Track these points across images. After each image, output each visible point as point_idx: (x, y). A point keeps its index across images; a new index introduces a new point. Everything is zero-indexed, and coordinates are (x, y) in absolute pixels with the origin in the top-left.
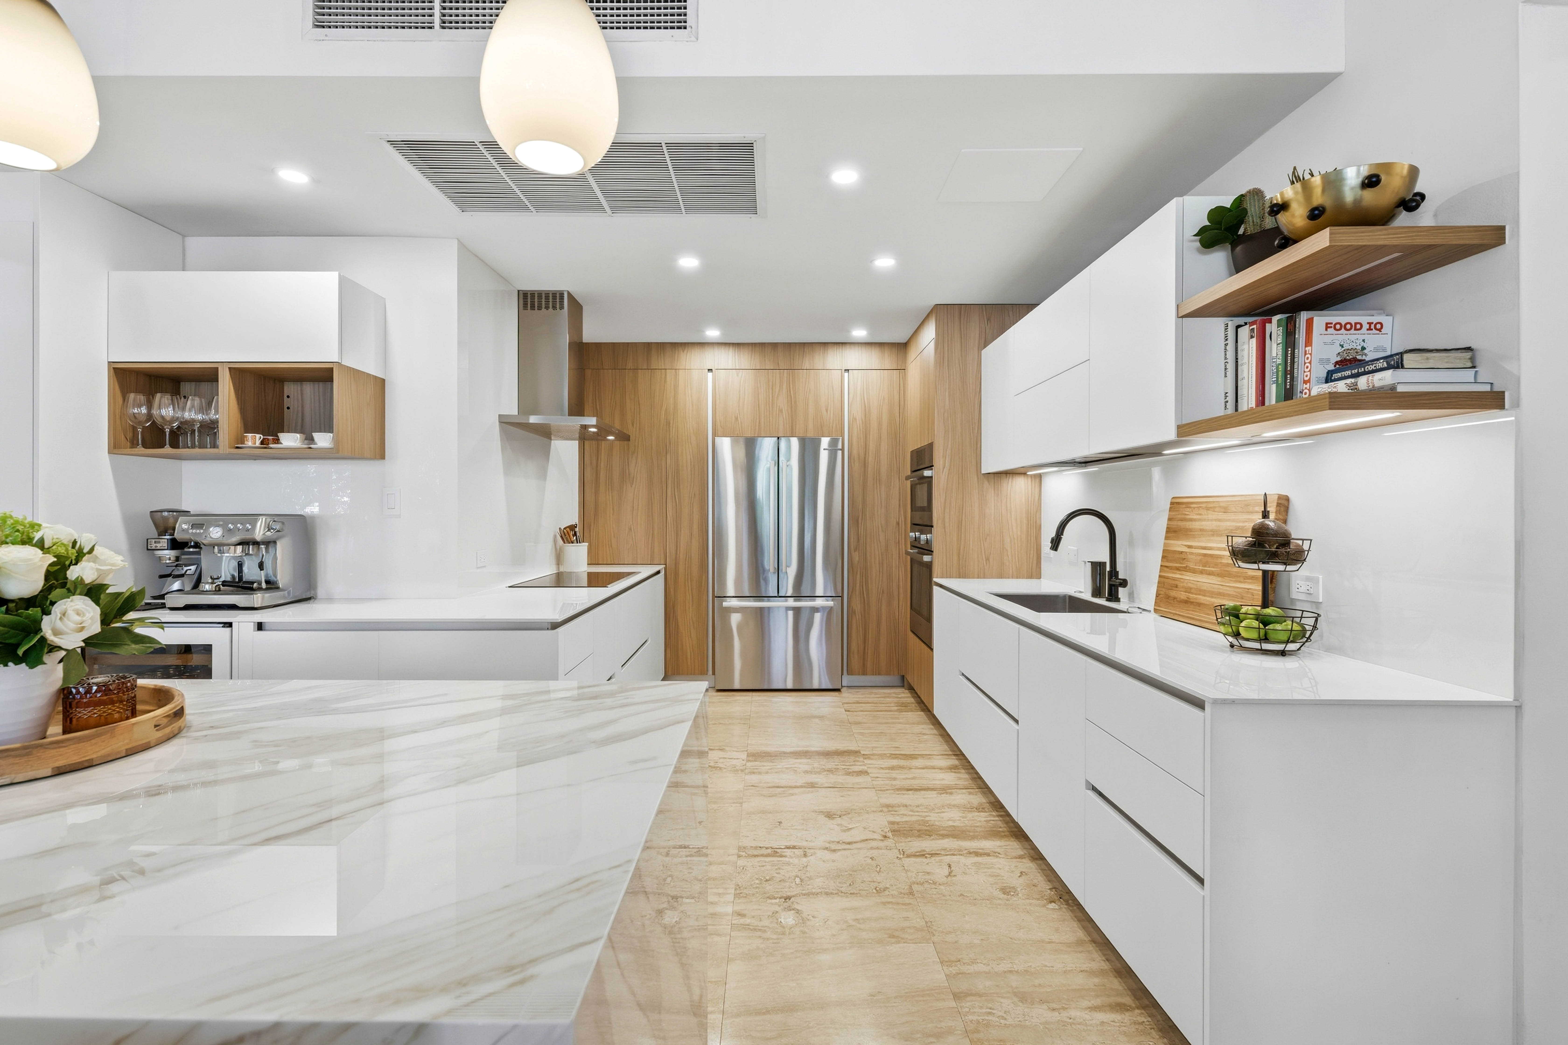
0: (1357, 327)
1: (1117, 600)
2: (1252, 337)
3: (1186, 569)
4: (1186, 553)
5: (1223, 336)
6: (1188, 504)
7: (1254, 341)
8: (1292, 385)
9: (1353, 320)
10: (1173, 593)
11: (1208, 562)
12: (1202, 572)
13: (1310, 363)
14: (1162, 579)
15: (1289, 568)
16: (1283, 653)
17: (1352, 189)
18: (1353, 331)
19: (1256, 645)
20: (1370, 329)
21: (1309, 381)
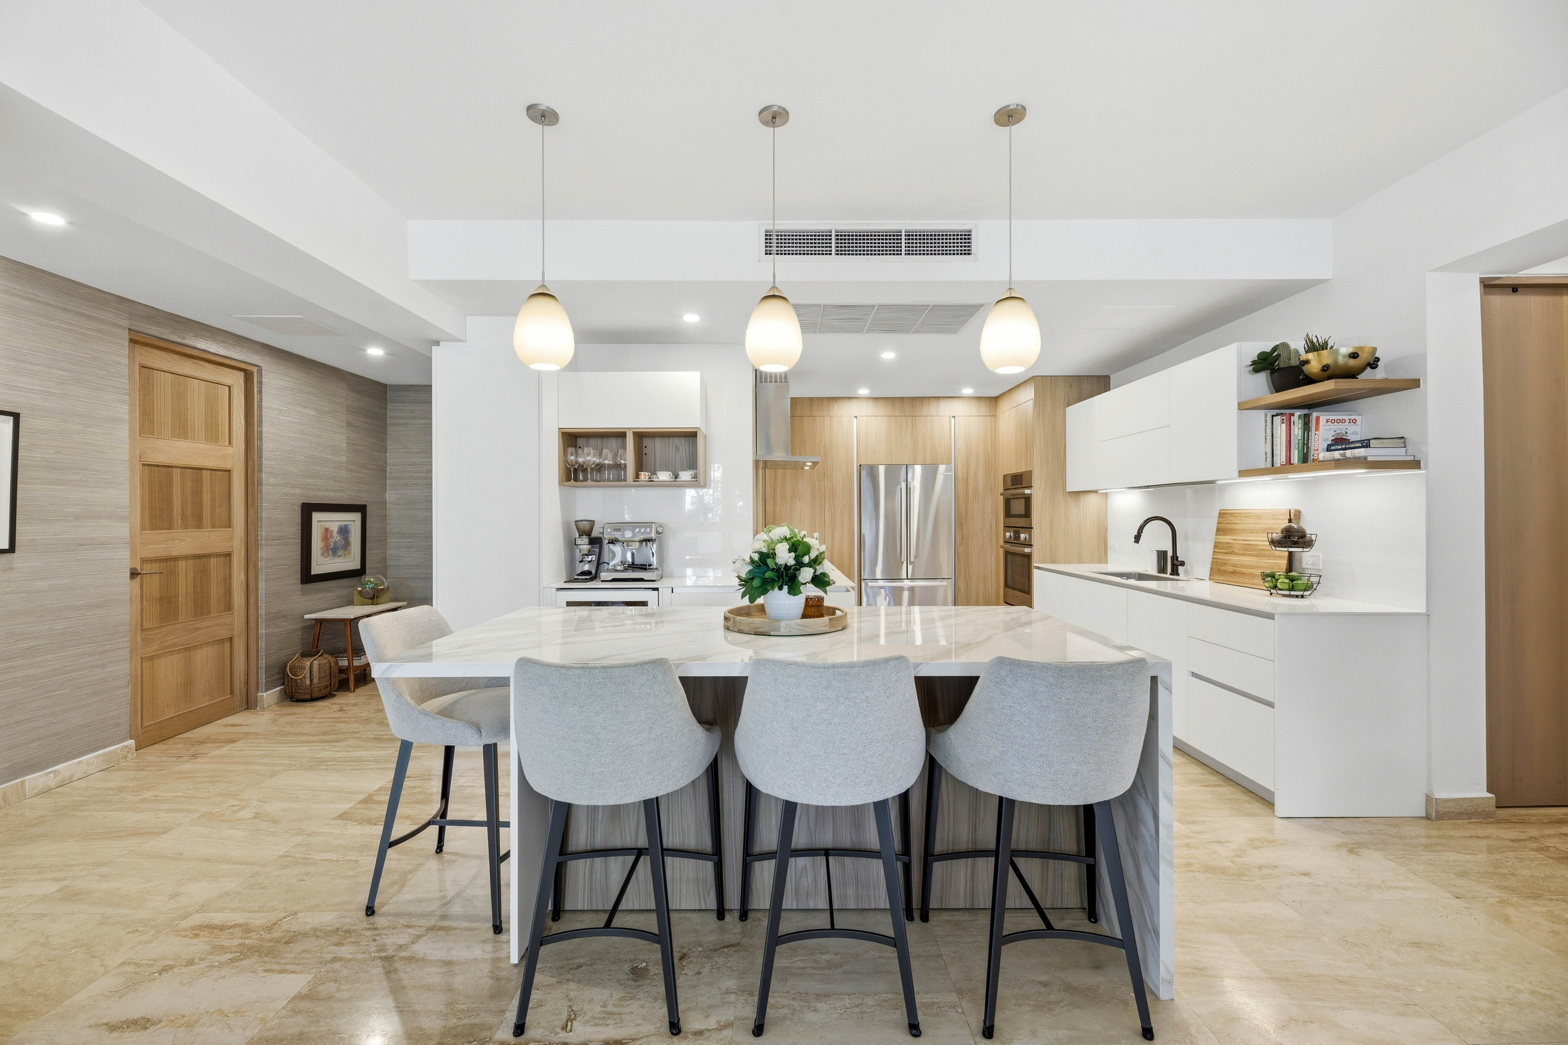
0: (1343, 421)
1: (1178, 574)
2: (1283, 423)
3: (1232, 553)
4: (1232, 543)
5: (1264, 420)
6: (1232, 514)
7: (1284, 426)
8: (1307, 451)
9: (1341, 418)
10: (1224, 568)
11: (1248, 549)
12: (1244, 555)
13: (1318, 440)
14: (1215, 560)
15: (1305, 550)
16: (1302, 597)
17: (1344, 357)
18: (1341, 423)
19: (1287, 593)
20: (1350, 422)
21: (1317, 450)
